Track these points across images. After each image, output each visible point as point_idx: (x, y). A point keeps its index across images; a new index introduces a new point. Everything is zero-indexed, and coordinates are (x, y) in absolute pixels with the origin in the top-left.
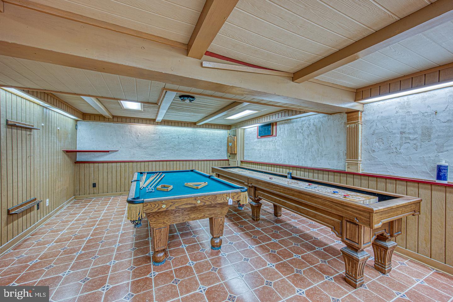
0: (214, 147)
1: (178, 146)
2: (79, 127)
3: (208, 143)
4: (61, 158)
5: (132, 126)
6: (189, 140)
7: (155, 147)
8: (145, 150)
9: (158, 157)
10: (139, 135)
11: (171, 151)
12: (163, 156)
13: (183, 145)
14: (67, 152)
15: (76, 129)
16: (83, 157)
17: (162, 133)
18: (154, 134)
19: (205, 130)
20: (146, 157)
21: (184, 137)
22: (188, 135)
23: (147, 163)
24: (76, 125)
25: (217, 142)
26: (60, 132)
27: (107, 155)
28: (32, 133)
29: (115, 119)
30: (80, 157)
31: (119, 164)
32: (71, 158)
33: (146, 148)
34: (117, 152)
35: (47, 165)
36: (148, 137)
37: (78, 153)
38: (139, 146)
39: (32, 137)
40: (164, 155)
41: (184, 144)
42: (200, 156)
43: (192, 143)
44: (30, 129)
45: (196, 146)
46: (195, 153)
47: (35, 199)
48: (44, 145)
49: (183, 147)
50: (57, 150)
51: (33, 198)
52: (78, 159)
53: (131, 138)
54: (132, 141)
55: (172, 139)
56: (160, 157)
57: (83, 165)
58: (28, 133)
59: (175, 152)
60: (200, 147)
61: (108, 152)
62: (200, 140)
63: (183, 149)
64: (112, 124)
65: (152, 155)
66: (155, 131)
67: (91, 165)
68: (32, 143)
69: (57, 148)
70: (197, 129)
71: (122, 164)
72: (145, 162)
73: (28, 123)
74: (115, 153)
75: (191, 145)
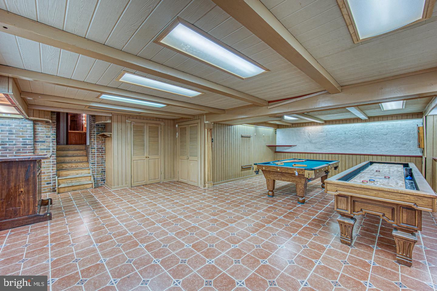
0: (395, 141)
1: (345, 141)
2: (278, 133)
3: (385, 136)
4: (266, 149)
5: (305, 128)
6: (357, 135)
7: (323, 143)
8: (314, 145)
9: (325, 150)
10: (310, 134)
11: (337, 145)
12: (330, 150)
13: (350, 140)
14: (269, 146)
15: (276, 134)
16: (279, 149)
17: (329, 131)
18: (322, 132)
19: (379, 123)
20: (315, 150)
21: (351, 132)
22: (357, 130)
23: (316, 154)
24: (276, 131)
25: (400, 134)
26: (264, 137)
27: (290, 148)
28: (250, 138)
29: (294, 126)
30: (278, 149)
31: (296, 154)
32: (272, 150)
33: (315, 143)
34: (296, 146)
35: (258, 151)
36: (317, 135)
37: (277, 147)
38: (310, 142)
39: (250, 140)
40: (331, 148)
41: (352, 139)
42: (373, 151)
43: (362, 138)
44: (250, 137)
45: (367, 141)
46: (365, 148)
47: (252, 165)
48: (256, 143)
49: (351, 142)
50: (263, 145)
51: (251, 164)
52: (277, 150)
53: (305, 136)
54: (306, 139)
55: (338, 135)
56: (327, 150)
57: (278, 153)
58: (249, 138)
59: (341, 146)
60: (373, 141)
61: (291, 146)
62: (373, 134)
63: (350, 143)
64: (293, 128)
65: (320, 149)
66: (323, 130)
67: (282, 154)
68: (250, 142)
69: (263, 144)
70: (368, 124)
71: (298, 154)
72: (313, 153)
73: (248, 135)
74: (295, 147)
75: (360, 139)
